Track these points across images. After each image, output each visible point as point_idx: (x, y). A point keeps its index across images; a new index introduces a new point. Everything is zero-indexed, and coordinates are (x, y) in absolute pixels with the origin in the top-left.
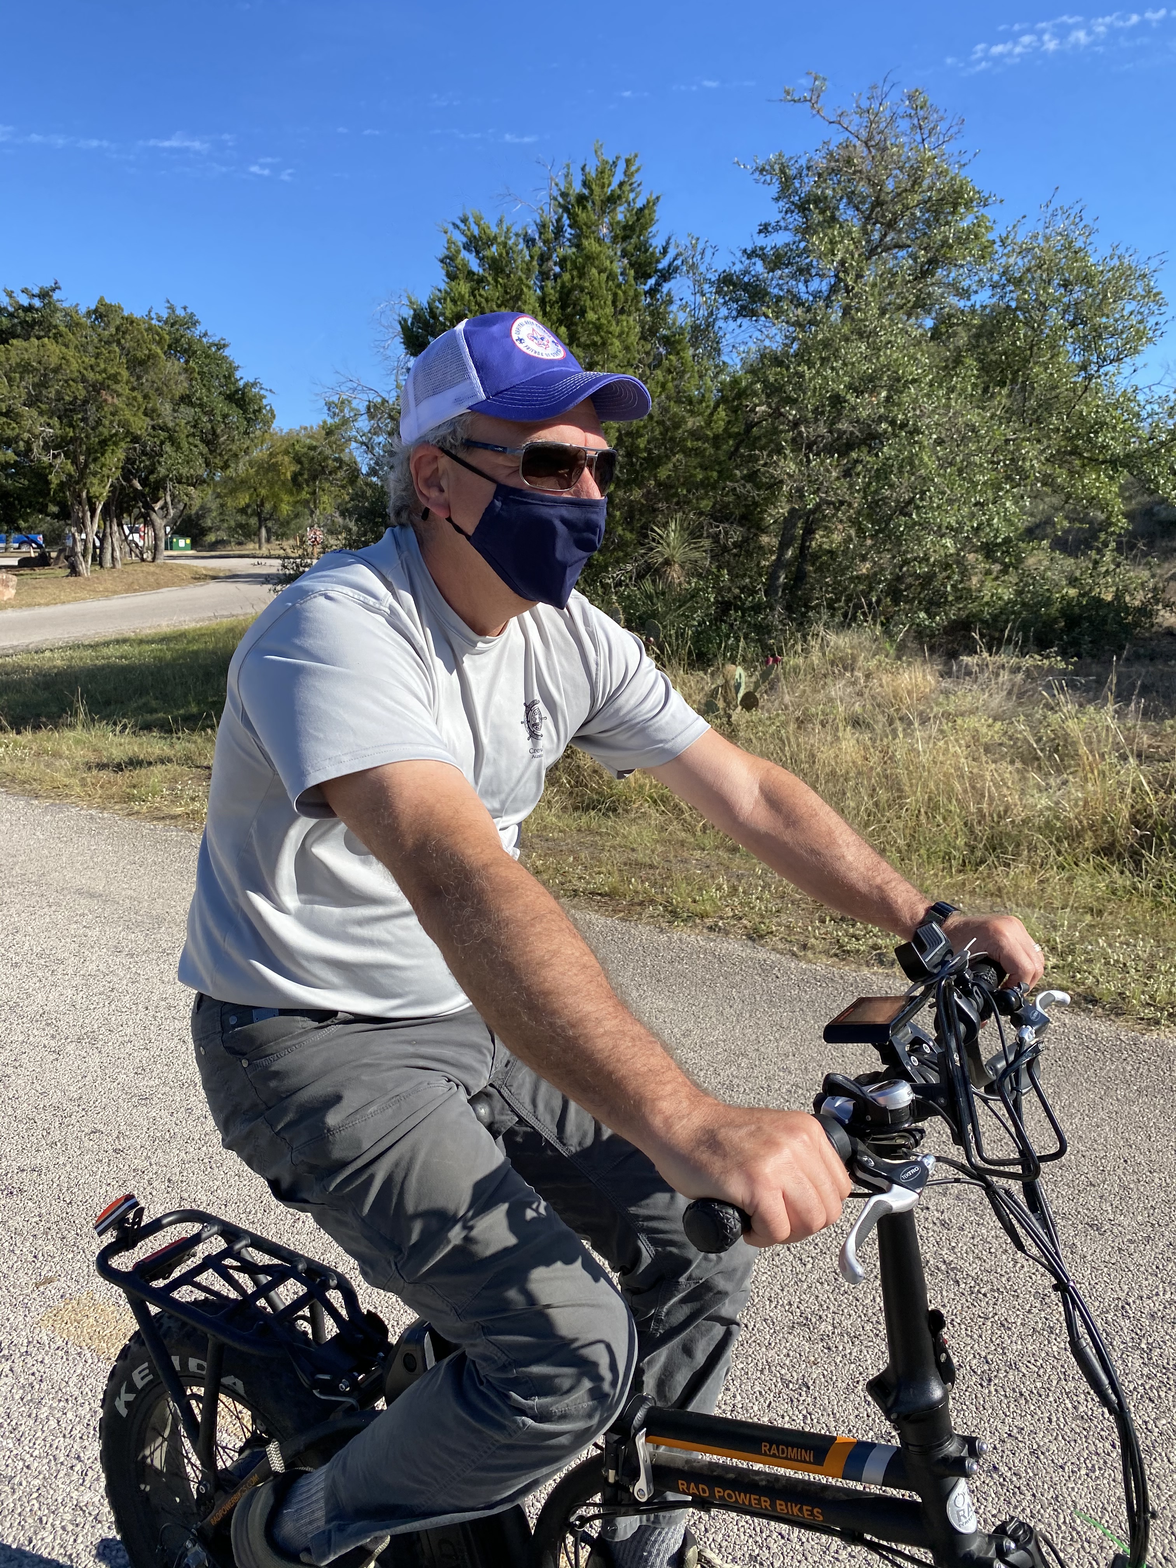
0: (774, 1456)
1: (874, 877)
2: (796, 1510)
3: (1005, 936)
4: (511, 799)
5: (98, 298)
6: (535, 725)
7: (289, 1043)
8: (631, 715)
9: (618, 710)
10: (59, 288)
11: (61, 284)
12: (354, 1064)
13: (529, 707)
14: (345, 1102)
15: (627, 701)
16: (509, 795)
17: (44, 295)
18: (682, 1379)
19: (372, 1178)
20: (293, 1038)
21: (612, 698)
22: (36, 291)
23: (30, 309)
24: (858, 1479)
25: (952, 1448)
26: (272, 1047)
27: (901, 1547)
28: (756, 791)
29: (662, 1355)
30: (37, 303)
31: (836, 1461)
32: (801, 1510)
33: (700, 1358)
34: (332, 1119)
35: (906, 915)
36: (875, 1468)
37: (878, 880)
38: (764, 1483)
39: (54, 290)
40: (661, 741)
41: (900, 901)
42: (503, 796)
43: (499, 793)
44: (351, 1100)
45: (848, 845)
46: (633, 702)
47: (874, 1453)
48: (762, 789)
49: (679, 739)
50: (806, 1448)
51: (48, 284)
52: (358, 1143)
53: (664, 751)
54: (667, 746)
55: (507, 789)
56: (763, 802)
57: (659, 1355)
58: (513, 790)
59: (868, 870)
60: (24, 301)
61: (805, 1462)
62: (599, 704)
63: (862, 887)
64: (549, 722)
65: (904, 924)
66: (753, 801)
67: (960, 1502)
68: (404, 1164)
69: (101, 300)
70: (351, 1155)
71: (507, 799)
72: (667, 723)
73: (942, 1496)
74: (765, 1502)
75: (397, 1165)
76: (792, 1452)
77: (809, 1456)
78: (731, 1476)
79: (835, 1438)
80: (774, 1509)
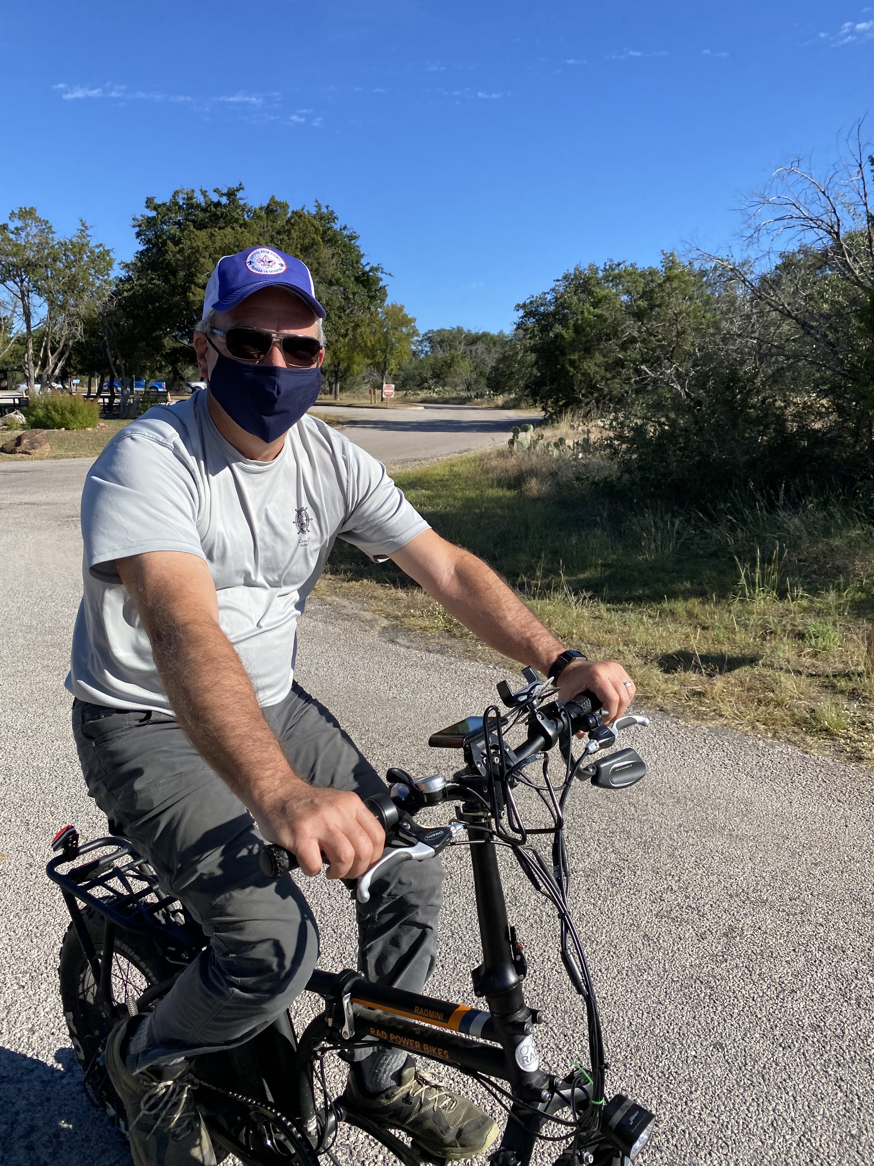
0: (421, 1015)
1: (525, 632)
2: (434, 1050)
3: (599, 675)
4: (285, 574)
5: (270, 197)
6: (302, 524)
7: (120, 734)
8: (371, 519)
9: (364, 513)
10: (243, 189)
11: (244, 185)
12: (157, 750)
13: (299, 512)
14: (145, 775)
15: (369, 507)
16: (284, 571)
17: (231, 194)
18: (392, 961)
19: (158, 824)
20: (122, 731)
21: (359, 505)
22: (225, 191)
23: (218, 204)
24: (468, 1033)
25: (520, 1016)
26: (110, 735)
27: (493, 1079)
28: (452, 571)
29: (378, 945)
30: (224, 200)
31: (455, 1020)
32: (437, 1051)
33: (405, 947)
34: (138, 785)
35: (544, 658)
36: (476, 1027)
37: (528, 634)
38: (418, 1033)
39: (238, 190)
40: (393, 537)
41: (540, 649)
42: (280, 572)
43: (278, 569)
44: (149, 773)
45: (510, 610)
46: (372, 508)
47: (478, 1017)
48: (456, 570)
49: (403, 536)
50: (440, 1011)
51: (235, 185)
52: (151, 802)
53: (393, 543)
54: (396, 540)
55: (283, 566)
56: (455, 579)
57: (376, 944)
58: (286, 568)
59: (522, 627)
60: (215, 198)
61: (438, 1020)
62: (351, 509)
63: (517, 638)
64: (314, 522)
65: (542, 664)
66: (449, 577)
67: (524, 1051)
68: (177, 818)
69: (273, 198)
70: (147, 808)
71: (283, 574)
72: (396, 524)
73: (512, 1045)
74: (418, 1045)
75: (173, 818)
76: (431, 1014)
77: (440, 1016)
78: (401, 1027)
79: (457, 1006)
80: (423, 1050)
